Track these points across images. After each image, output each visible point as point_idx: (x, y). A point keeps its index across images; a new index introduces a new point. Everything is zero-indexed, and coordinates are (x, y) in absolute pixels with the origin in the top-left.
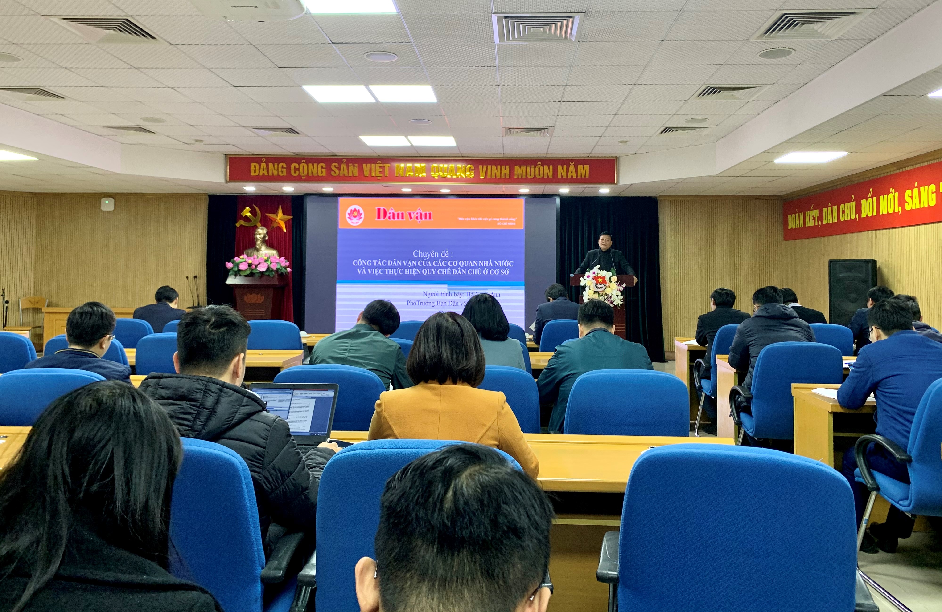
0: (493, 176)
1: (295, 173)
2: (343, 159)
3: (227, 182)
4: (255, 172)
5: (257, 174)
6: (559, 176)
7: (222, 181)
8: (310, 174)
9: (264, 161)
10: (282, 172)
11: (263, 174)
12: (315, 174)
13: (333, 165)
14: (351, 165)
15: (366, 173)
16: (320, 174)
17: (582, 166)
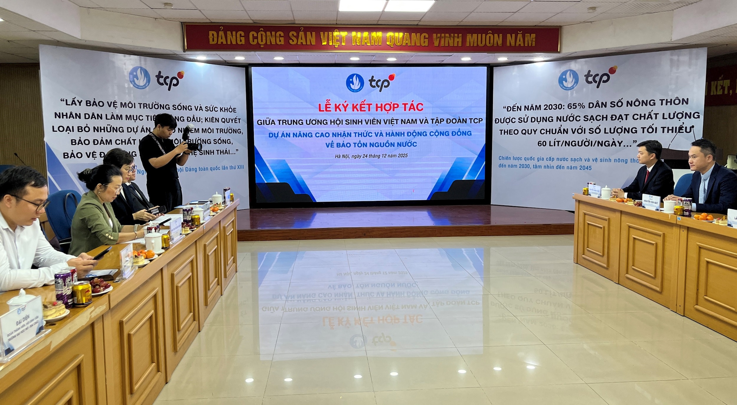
0: (446, 45)
1: (253, 41)
2: (301, 27)
3: (184, 50)
4: (213, 41)
5: (215, 42)
7: (180, 49)
8: (269, 43)
9: (221, 30)
10: (241, 41)
11: (221, 42)
12: (274, 43)
13: (291, 34)
14: (308, 34)
15: (324, 42)
16: (278, 43)
17: (529, 35)
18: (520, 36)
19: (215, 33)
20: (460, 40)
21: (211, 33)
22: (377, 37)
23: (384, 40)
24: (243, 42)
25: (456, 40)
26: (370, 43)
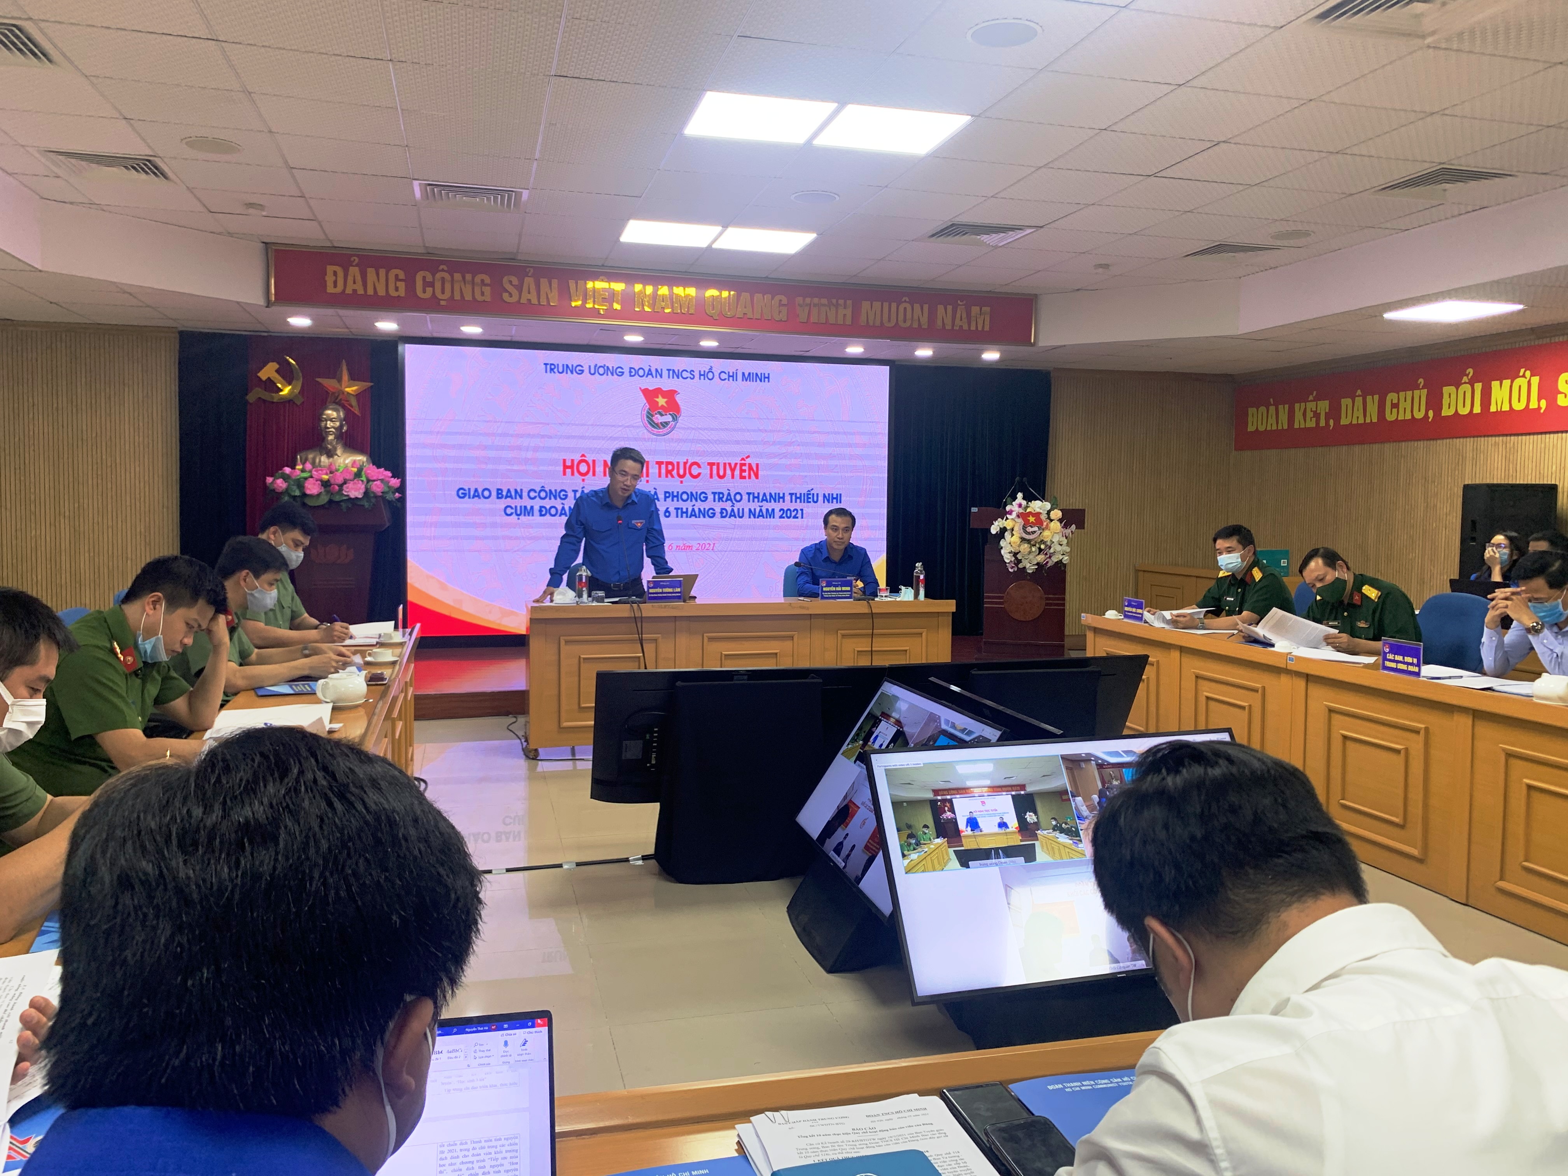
0: (823, 320)
1: (424, 292)
2: (529, 266)
3: (269, 304)
4: (335, 286)
5: (339, 289)
6: (940, 326)
7: (258, 299)
8: (457, 297)
9: (354, 263)
10: (397, 289)
11: (353, 290)
12: (468, 297)
13: (506, 280)
14: (544, 282)
15: (576, 301)
16: (479, 297)
17: (978, 308)
18: (961, 309)
19: (340, 271)
20: (849, 312)
21: (330, 269)
22: (687, 296)
23: (700, 303)
24: (402, 292)
25: (841, 312)
26: (672, 308)
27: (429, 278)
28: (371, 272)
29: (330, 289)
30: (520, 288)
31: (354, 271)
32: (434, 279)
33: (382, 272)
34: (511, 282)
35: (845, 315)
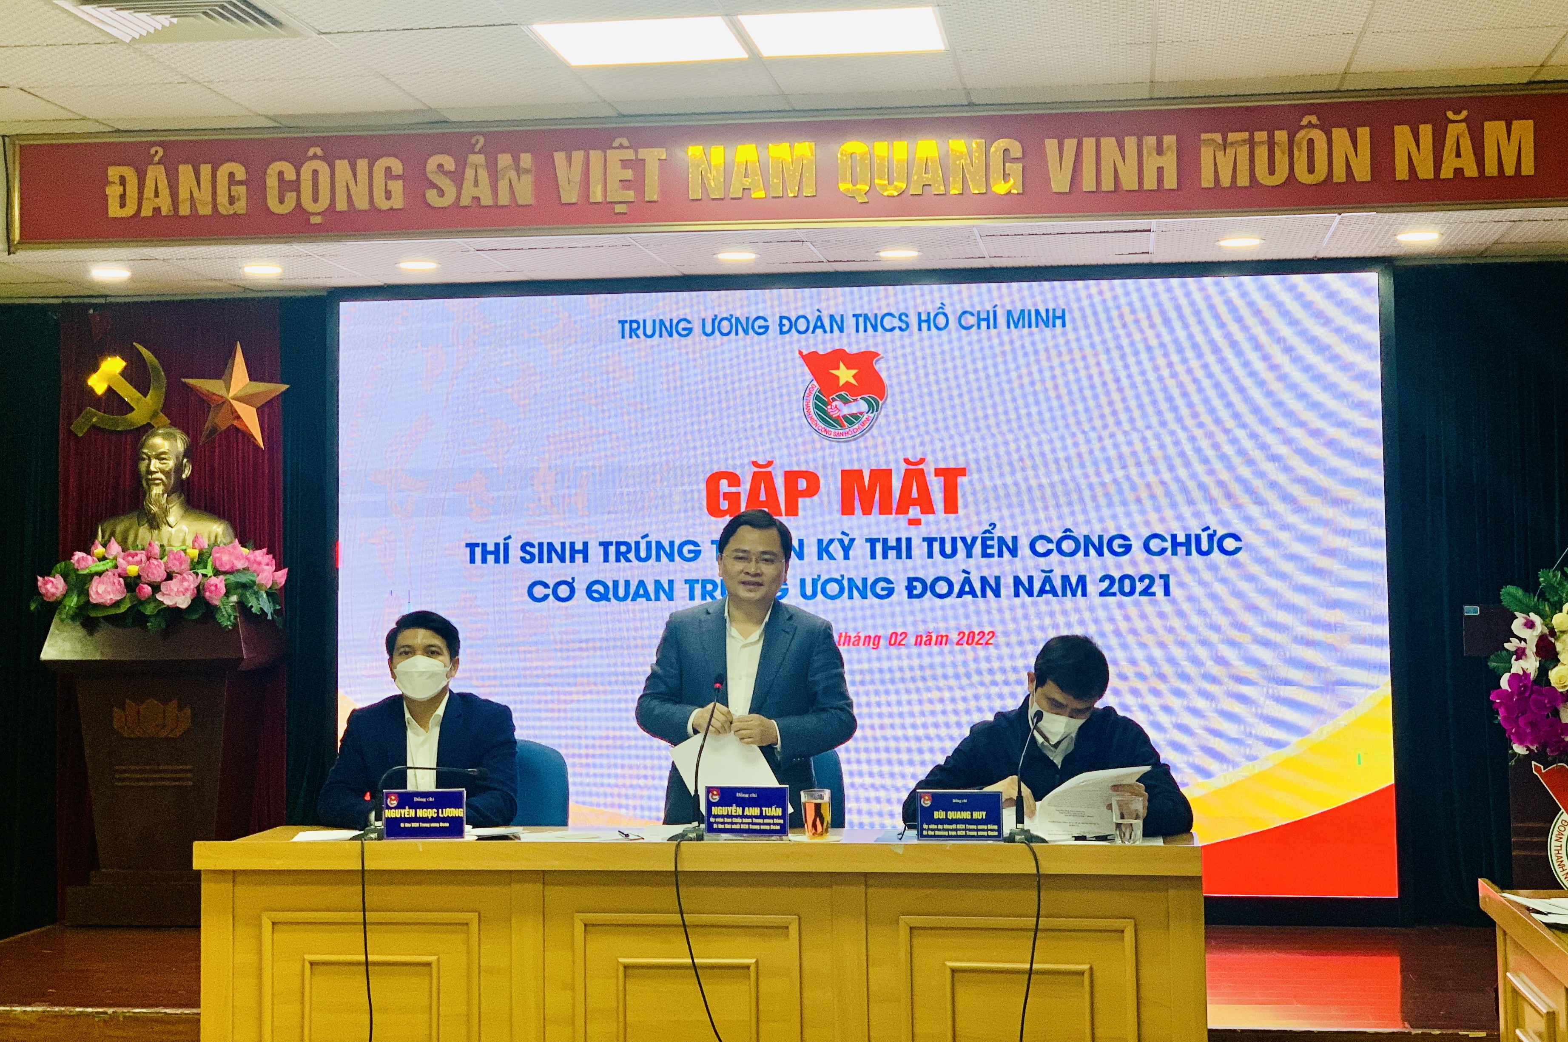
0: (1108, 184)
1: (282, 202)
2: (473, 134)
3: (12, 249)
4: (123, 205)
5: (130, 210)
6: (1402, 173)
8: (341, 206)
9: (156, 159)
10: (231, 200)
11: (154, 209)
12: (362, 204)
13: (432, 163)
14: (505, 160)
15: (571, 190)
16: (381, 203)
17: (1502, 124)
18: (1457, 130)
19: (129, 173)
20: (1169, 162)
21: (114, 172)
22: (795, 161)
23: (827, 171)
24: (241, 207)
25: (1152, 162)
26: (766, 188)
27: (290, 175)
28: (185, 172)
29: (114, 211)
30: (457, 177)
31: (156, 174)
32: (298, 175)
33: (206, 170)
34: (440, 166)
35: (1160, 170)
